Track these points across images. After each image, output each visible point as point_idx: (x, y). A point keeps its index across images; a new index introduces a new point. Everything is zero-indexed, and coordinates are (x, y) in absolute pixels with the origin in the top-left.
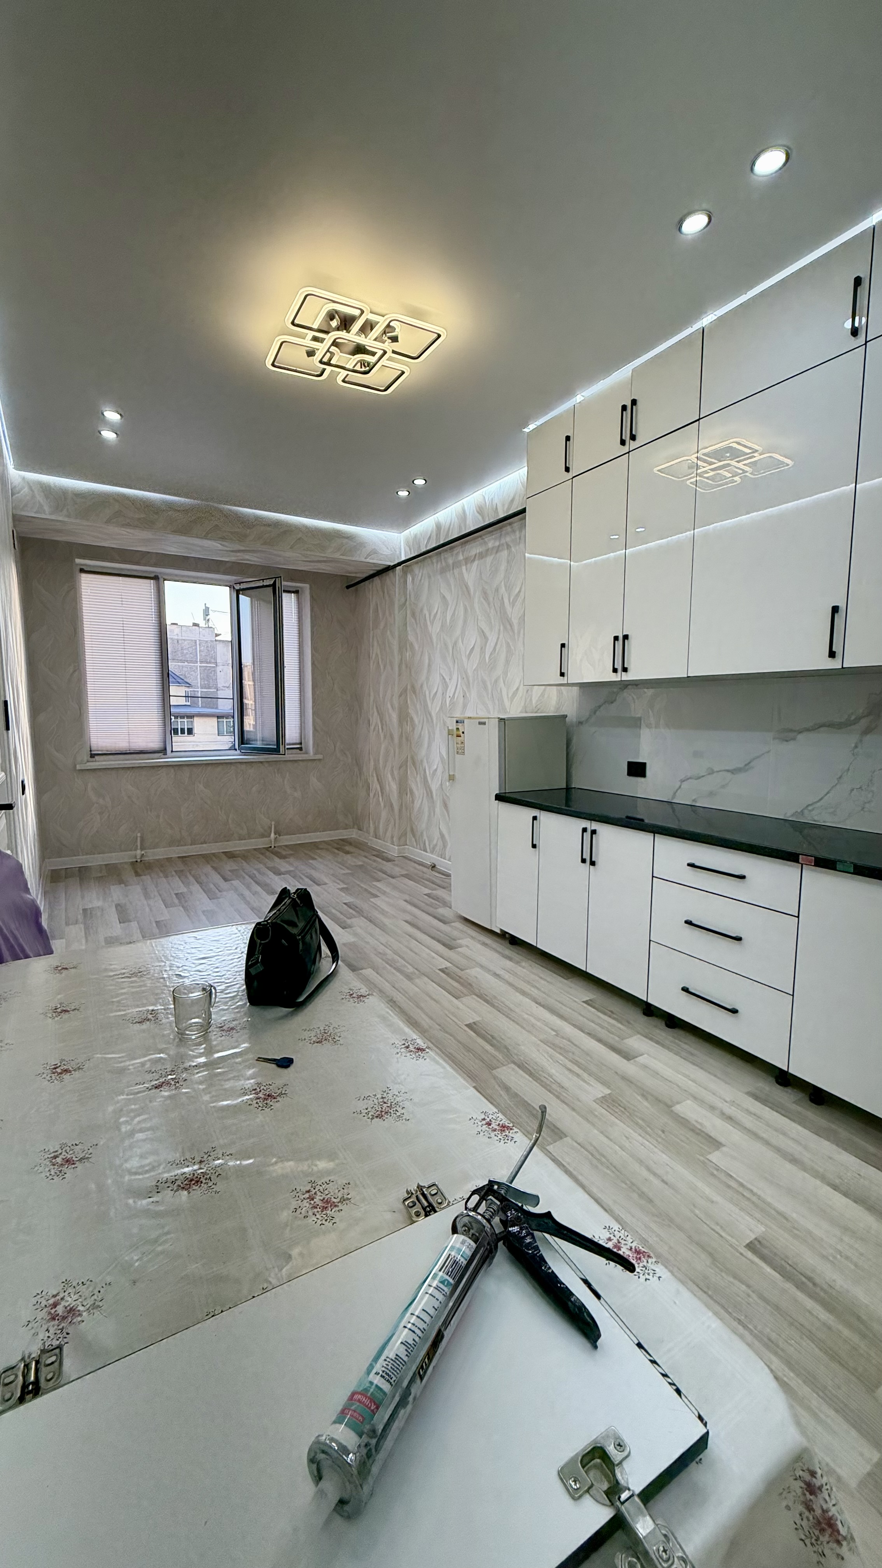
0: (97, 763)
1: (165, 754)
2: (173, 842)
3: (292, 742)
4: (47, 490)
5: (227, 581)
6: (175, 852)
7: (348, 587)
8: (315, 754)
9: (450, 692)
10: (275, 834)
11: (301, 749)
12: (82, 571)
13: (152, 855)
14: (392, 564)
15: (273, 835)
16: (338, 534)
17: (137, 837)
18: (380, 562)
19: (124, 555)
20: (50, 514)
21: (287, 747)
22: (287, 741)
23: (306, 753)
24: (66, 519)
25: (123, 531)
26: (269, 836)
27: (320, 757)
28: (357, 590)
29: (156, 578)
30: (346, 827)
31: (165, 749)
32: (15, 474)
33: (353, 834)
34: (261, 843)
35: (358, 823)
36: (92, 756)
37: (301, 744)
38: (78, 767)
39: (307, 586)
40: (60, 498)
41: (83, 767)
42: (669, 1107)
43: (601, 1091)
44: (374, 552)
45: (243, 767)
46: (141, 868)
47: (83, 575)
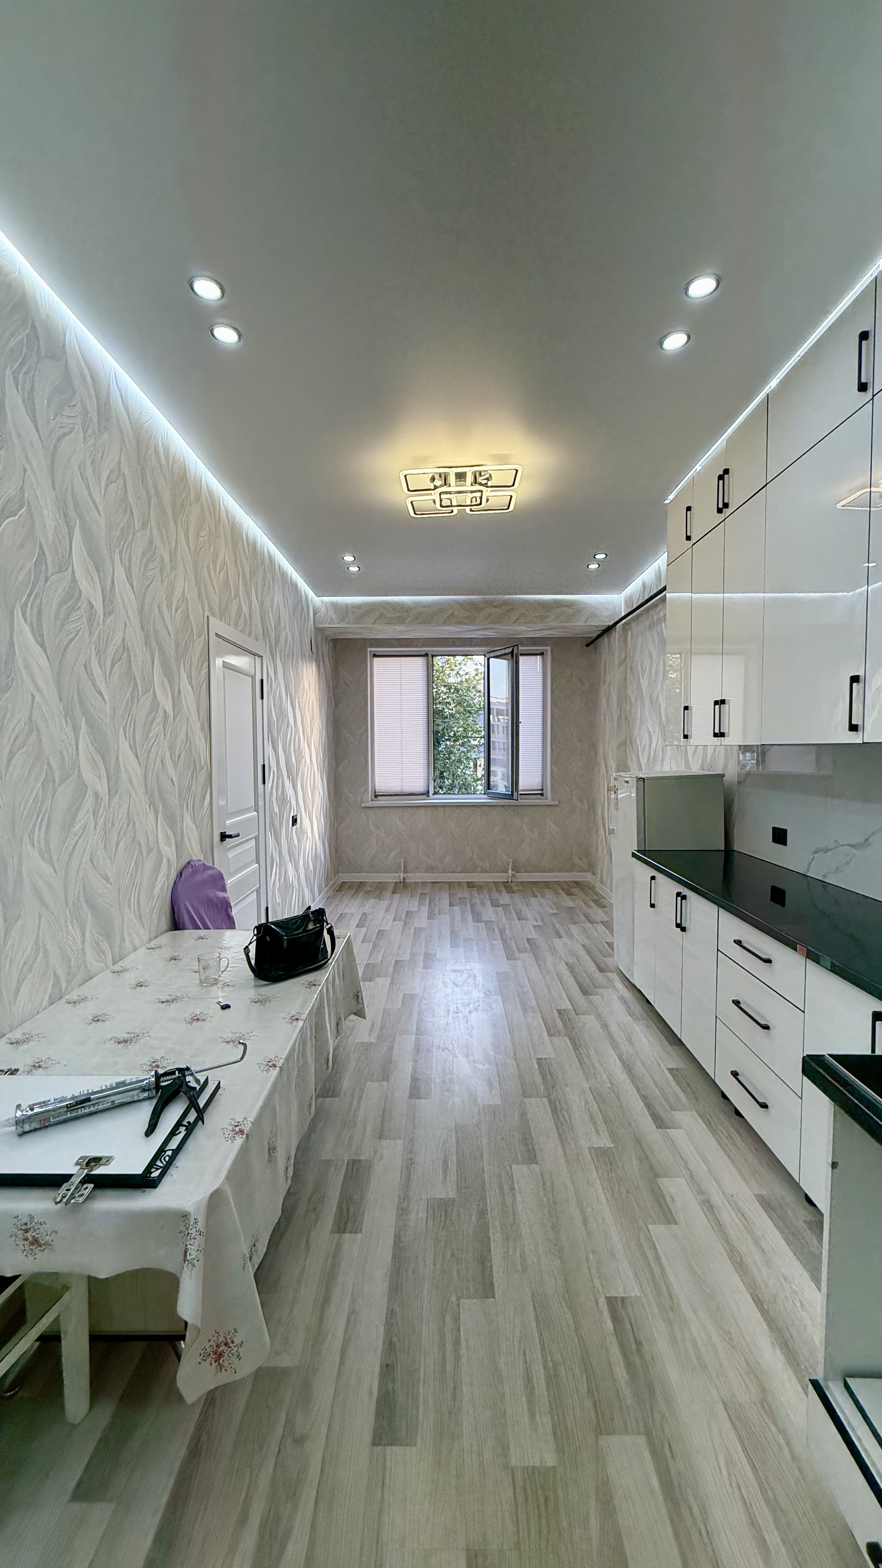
0: (379, 802)
1: (428, 796)
2: (430, 869)
3: (525, 788)
4: (335, 605)
5: (482, 651)
6: (430, 877)
7: (587, 645)
8: (553, 800)
9: (653, 747)
10: (512, 870)
11: (542, 795)
12: (375, 656)
13: (414, 877)
14: (611, 624)
15: (510, 871)
16: (558, 604)
17: (401, 863)
18: (602, 624)
19: (401, 642)
20: (338, 624)
21: (520, 793)
22: (520, 788)
23: (547, 799)
24: (348, 626)
25: (385, 627)
26: (507, 872)
27: (556, 803)
28: (595, 648)
29: (426, 655)
30: (582, 870)
31: (428, 792)
32: (316, 600)
33: (588, 877)
34: (501, 877)
35: (591, 868)
36: (376, 796)
37: (542, 790)
38: (363, 805)
39: (549, 648)
40: (344, 612)
41: (367, 805)
42: (657, 1176)
43: (605, 1142)
44: (593, 615)
45: (487, 809)
46: (401, 887)
47: (376, 659)
